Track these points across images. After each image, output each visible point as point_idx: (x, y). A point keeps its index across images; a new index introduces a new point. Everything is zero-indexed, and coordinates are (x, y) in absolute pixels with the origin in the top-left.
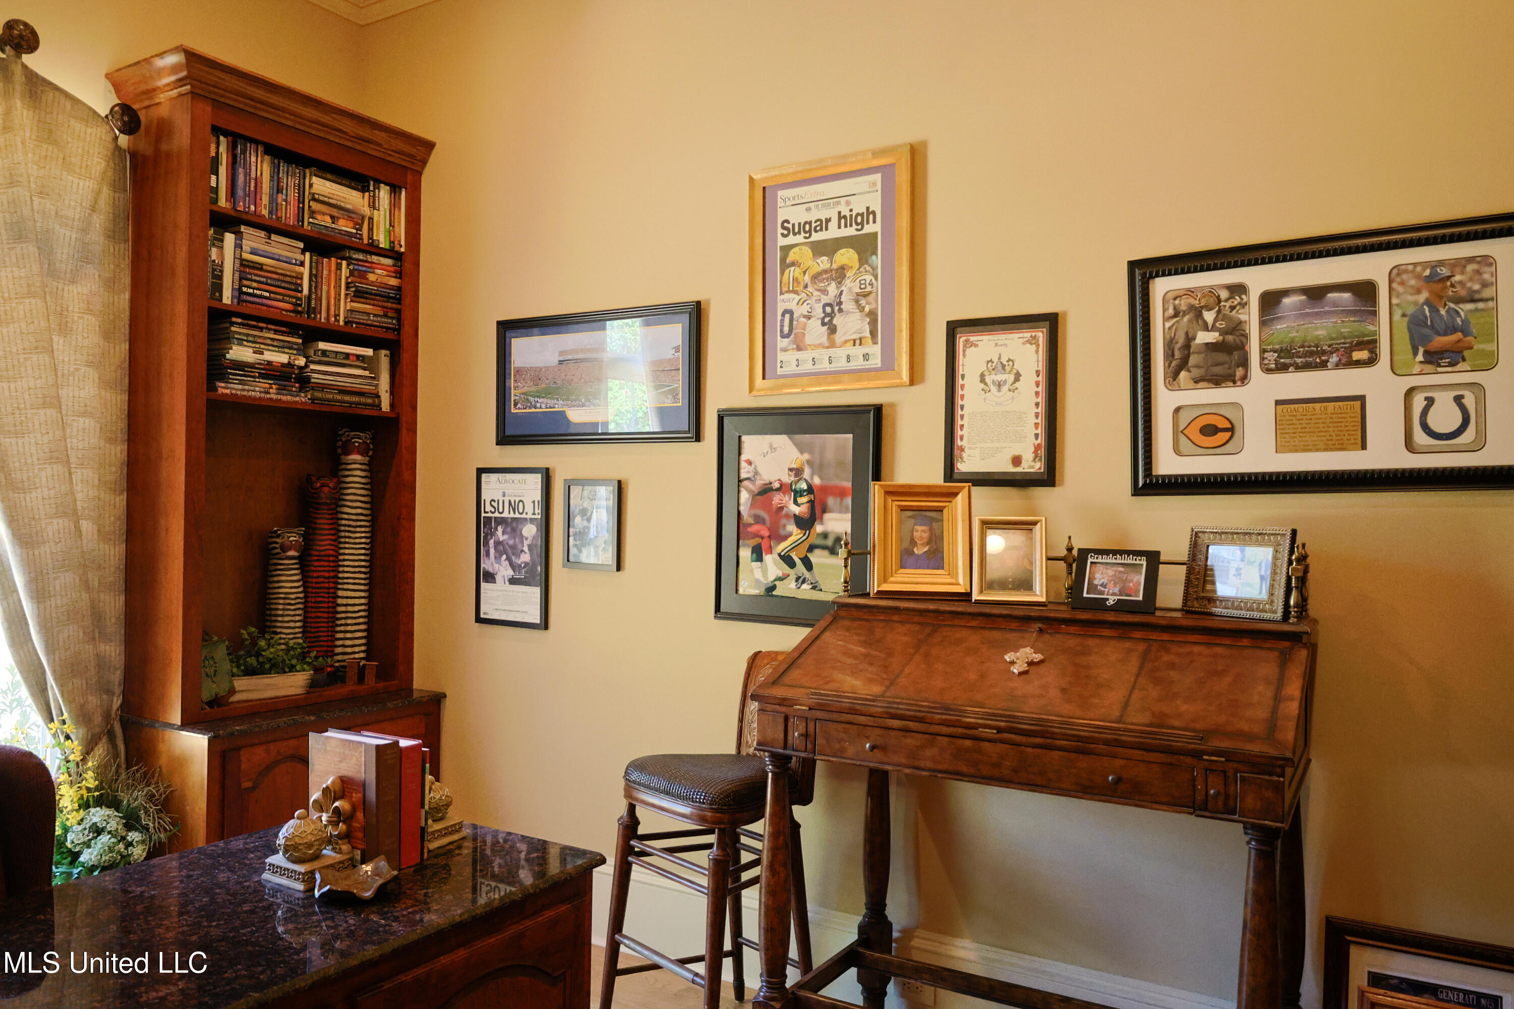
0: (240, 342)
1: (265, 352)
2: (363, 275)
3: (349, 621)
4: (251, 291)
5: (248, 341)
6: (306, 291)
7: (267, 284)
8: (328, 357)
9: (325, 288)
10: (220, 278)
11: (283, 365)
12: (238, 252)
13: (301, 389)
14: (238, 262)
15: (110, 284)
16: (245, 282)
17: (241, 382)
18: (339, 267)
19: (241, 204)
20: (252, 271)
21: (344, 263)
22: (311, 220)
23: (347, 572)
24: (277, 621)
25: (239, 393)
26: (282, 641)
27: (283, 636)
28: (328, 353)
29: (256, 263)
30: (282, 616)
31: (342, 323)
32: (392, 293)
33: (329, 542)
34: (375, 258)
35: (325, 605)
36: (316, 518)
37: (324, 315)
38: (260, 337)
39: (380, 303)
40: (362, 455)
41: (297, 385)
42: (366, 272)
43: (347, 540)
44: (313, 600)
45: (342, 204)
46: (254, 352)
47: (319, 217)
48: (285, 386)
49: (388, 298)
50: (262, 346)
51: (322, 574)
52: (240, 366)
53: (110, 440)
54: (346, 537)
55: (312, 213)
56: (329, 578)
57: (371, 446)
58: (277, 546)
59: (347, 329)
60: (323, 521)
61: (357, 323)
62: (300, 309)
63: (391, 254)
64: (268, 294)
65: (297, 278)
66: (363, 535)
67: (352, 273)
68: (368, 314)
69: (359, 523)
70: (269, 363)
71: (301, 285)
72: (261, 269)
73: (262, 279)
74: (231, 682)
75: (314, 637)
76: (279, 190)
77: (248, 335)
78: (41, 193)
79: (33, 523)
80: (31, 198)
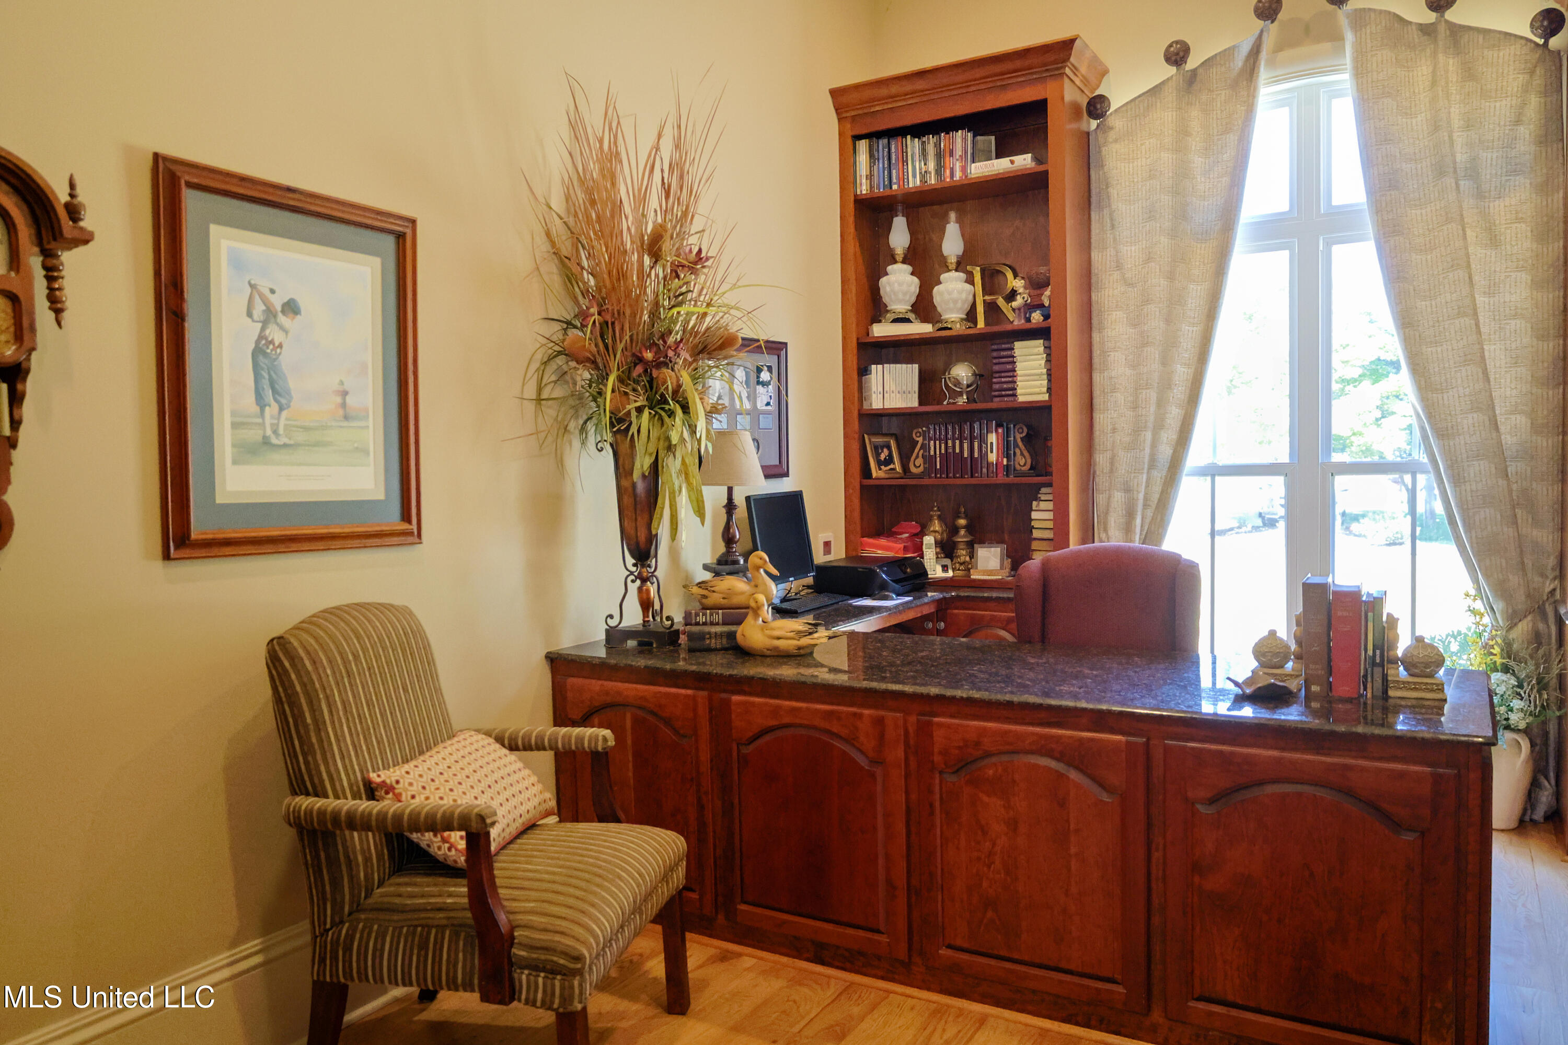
15: (1543, 188)
78: (1468, 125)
79: (1449, 418)
80: (1450, 137)
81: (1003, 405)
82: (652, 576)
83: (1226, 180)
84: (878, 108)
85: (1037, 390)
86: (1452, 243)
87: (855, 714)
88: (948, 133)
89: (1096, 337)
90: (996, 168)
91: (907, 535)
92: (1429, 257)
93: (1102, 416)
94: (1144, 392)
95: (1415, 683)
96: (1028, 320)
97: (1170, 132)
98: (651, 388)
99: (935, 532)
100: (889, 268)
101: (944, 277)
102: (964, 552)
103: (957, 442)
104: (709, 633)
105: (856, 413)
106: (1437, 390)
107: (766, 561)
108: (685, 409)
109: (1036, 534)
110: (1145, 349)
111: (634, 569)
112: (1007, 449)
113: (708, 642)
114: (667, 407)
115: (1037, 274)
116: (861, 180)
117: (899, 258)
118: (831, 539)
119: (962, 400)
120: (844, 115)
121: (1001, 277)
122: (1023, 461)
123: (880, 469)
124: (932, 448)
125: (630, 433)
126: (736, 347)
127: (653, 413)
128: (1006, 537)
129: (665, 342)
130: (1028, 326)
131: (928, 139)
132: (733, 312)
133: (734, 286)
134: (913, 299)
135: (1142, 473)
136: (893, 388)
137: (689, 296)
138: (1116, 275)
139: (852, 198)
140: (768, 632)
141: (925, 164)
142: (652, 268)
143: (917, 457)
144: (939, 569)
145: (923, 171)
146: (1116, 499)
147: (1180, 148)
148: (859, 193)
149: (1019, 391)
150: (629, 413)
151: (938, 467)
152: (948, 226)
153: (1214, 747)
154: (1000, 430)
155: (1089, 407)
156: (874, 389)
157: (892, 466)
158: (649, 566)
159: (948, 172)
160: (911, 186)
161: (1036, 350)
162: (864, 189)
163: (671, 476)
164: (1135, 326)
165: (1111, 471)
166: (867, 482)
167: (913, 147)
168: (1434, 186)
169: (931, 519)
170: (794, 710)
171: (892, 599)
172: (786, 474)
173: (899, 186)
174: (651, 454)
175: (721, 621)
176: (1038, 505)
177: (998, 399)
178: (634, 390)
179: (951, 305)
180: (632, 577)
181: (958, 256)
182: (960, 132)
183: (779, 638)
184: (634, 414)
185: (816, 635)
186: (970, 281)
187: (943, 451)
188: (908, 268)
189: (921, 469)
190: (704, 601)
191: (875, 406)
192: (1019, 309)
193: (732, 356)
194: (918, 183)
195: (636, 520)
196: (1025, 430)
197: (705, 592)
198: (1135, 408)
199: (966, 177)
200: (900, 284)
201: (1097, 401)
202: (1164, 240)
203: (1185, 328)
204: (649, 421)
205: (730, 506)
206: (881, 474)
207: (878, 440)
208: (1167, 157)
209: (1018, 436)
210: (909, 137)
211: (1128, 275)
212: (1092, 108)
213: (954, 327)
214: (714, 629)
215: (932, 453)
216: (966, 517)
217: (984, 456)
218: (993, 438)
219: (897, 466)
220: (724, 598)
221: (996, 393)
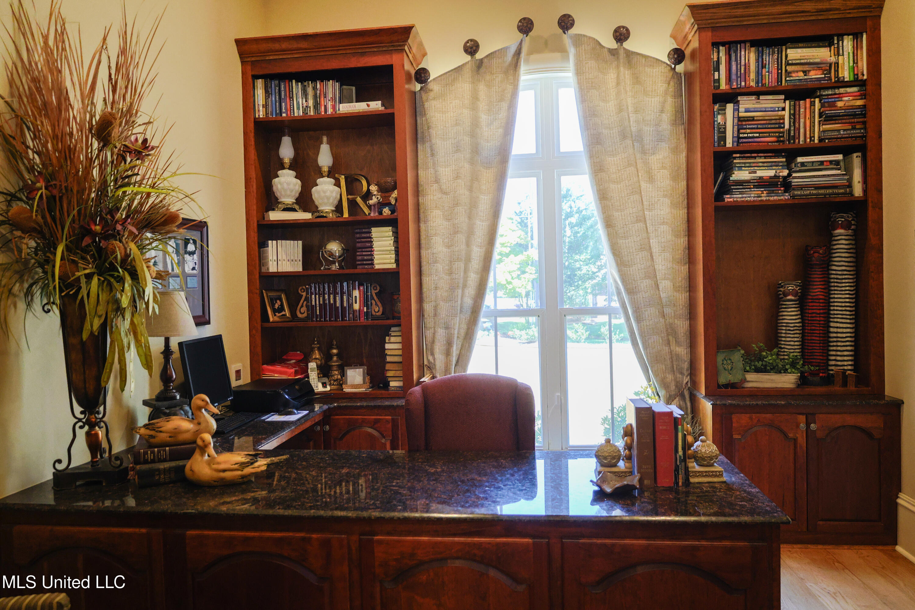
0: (740, 168)
1: (758, 172)
2: (832, 105)
3: (839, 344)
4: (746, 135)
5: (745, 167)
6: (787, 126)
7: (757, 128)
8: (806, 166)
9: (802, 120)
10: (725, 132)
11: (771, 177)
12: (736, 113)
13: (785, 191)
14: (736, 120)
15: (675, 150)
16: (742, 131)
17: (741, 193)
18: (813, 104)
19: (734, 84)
20: (747, 123)
21: (817, 100)
22: (788, 79)
23: (837, 310)
24: (782, 341)
25: (739, 199)
26: (786, 353)
27: (786, 350)
28: (805, 164)
29: (749, 117)
30: (785, 337)
31: (816, 141)
32: (858, 111)
33: (820, 290)
34: (842, 90)
35: (818, 332)
36: (811, 274)
37: (802, 138)
38: (754, 163)
39: (848, 121)
40: (845, 229)
41: (782, 189)
42: (835, 101)
43: (836, 288)
44: (809, 328)
45: (811, 61)
46: (750, 173)
47: (793, 75)
48: (773, 191)
49: (854, 115)
50: (755, 168)
51: (815, 311)
52: (740, 183)
53: (677, 236)
54: (835, 286)
55: (788, 73)
56: (819, 314)
57: (853, 222)
58: (781, 293)
59: (822, 144)
60: (817, 276)
61: (828, 139)
62: (782, 139)
63: (856, 83)
64: (758, 135)
65: (780, 119)
66: (847, 284)
67: (822, 106)
68: (839, 131)
69: (844, 277)
70: (761, 178)
71: (784, 123)
72: (753, 120)
73: (754, 126)
74: (744, 375)
75: (811, 353)
76: (763, 66)
77: (745, 163)
78: (636, 111)
79: (634, 282)
80: (628, 116)
81: (364, 271)
82: (100, 421)
83: (501, 131)
84: (271, 58)
85: (388, 261)
86: (632, 179)
87: (303, 539)
88: (322, 81)
89: (422, 225)
90: (357, 108)
91: (294, 361)
92: (619, 186)
93: (427, 279)
94: (456, 263)
95: (706, 472)
96: (381, 213)
97: (468, 97)
98: (100, 257)
99: (316, 359)
100: (280, 172)
101: (319, 181)
102: (337, 373)
103: (332, 296)
104: (159, 470)
105: (257, 276)
106: (626, 265)
107: (207, 402)
108: (135, 275)
109: (389, 359)
110: (456, 236)
111: (82, 416)
112: (366, 301)
113: (157, 478)
114: (116, 274)
115: (385, 183)
116: (258, 107)
117: (287, 166)
118: (241, 368)
119: (335, 267)
120: (246, 60)
121: (358, 183)
122: (377, 309)
123: (275, 315)
124: (314, 300)
125: (80, 297)
126: (177, 224)
127: (103, 279)
128: (365, 360)
129: (113, 217)
130: (381, 217)
131: (308, 84)
132: (173, 193)
133: (174, 174)
134: (297, 195)
135: (456, 317)
136: (284, 257)
137: (133, 179)
138: (435, 186)
139: (253, 120)
140: (215, 466)
141: (306, 101)
142: (100, 151)
143: (302, 306)
144: (320, 385)
145: (305, 105)
146: (439, 334)
147: (474, 107)
148: (257, 116)
149: (376, 262)
150: (78, 279)
151: (318, 313)
152: (322, 145)
153: (599, 541)
154: (362, 288)
155: (420, 273)
156: (270, 258)
157: (283, 313)
158: (98, 413)
159: (323, 108)
160: (296, 115)
161: (387, 234)
162: (261, 113)
163: (120, 334)
164: (448, 220)
165: (435, 315)
166: (266, 325)
167: (297, 88)
168: (620, 144)
169: (312, 350)
170: (247, 540)
171: (295, 414)
172: (208, 323)
173: (287, 114)
174: (100, 317)
175: (168, 458)
176: (389, 340)
177: (361, 267)
178: (83, 258)
179: (326, 201)
180: (81, 424)
181: (329, 167)
182: (331, 81)
183: (224, 471)
184: (83, 280)
185: (256, 464)
186: (338, 184)
187: (321, 302)
188: (293, 173)
189: (305, 315)
190: (152, 440)
191: (271, 270)
192: (374, 205)
193: (174, 231)
194: (301, 114)
195: (84, 373)
196: (378, 288)
197: (152, 433)
198: (450, 273)
199: (336, 112)
200: (288, 184)
201: (425, 268)
202: (467, 166)
203: (478, 222)
204: (98, 287)
205: (167, 352)
206: (276, 319)
207: (272, 294)
208: (466, 112)
209: (374, 292)
210: (294, 81)
211: (444, 187)
212: (418, 76)
213: (328, 215)
214: (162, 466)
215: (313, 303)
216: (337, 348)
217: (350, 306)
218: (356, 293)
219: (287, 313)
220: (170, 437)
221: (359, 263)
